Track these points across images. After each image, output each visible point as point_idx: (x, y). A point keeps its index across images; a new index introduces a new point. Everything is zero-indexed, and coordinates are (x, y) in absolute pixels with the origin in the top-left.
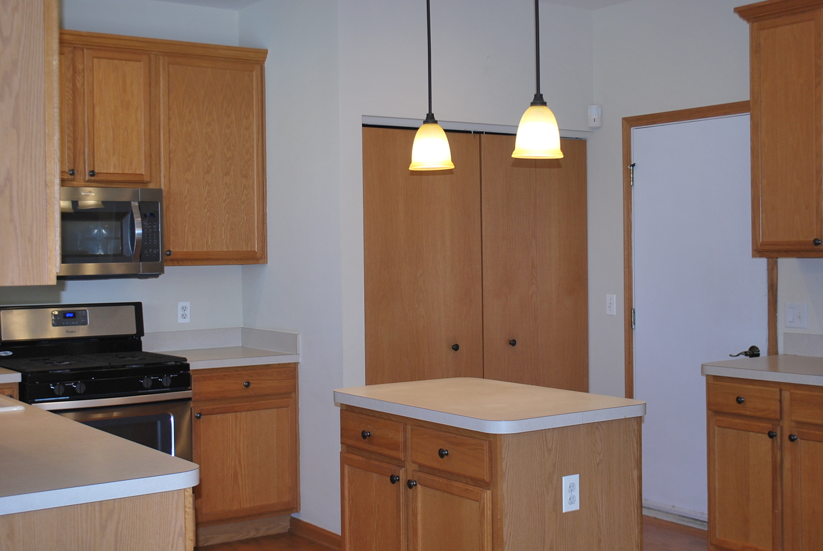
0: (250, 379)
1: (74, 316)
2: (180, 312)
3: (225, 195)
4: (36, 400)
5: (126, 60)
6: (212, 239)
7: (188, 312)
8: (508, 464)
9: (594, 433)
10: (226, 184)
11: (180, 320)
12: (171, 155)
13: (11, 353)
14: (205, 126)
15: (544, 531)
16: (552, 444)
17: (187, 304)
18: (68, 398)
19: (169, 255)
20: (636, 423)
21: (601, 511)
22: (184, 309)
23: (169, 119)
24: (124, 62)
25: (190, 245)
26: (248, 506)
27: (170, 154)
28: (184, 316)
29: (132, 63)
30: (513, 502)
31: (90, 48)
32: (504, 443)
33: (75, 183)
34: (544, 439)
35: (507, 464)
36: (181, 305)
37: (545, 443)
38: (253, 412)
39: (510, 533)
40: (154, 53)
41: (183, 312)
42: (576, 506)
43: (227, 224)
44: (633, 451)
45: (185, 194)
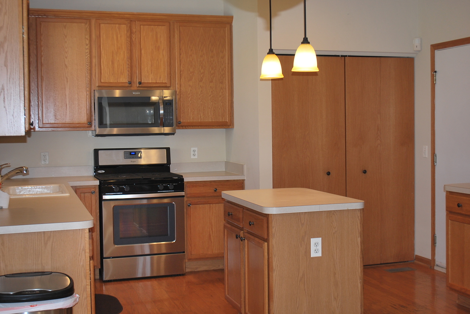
0: (217, 187)
1: (135, 154)
2: (192, 153)
3: (210, 92)
4: (106, 194)
5: (158, 26)
6: (203, 116)
7: (196, 153)
8: (276, 230)
9: (331, 217)
10: (211, 87)
11: (192, 157)
12: (181, 73)
13: (104, 172)
14: (199, 57)
15: (299, 266)
16: (304, 221)
17: (196, 149)
18: (122, 193)
19: (180, 124)
20: (359, 213)
21: (336, 258)
22: (194, 151)
23: (180, 55)
24: (156, 26)
25: (191, 118)
26: (217, 252)
27: (180, 72)
28: (194, 155)
29: (160, 27)
30: (279, 249)
31: (139, 21)
32: (274, 219)
33: (132, 88)
34: (299, 218)
35: (275, 230)
36: (192, 149)
37: (300, 221)
38: (219, 204)
39: (278, 265)
40: (172, 21)
41: (194, 153)
42: (319, 254)
43: (212, 108)
44: (358, 228)
45: (189, 92)
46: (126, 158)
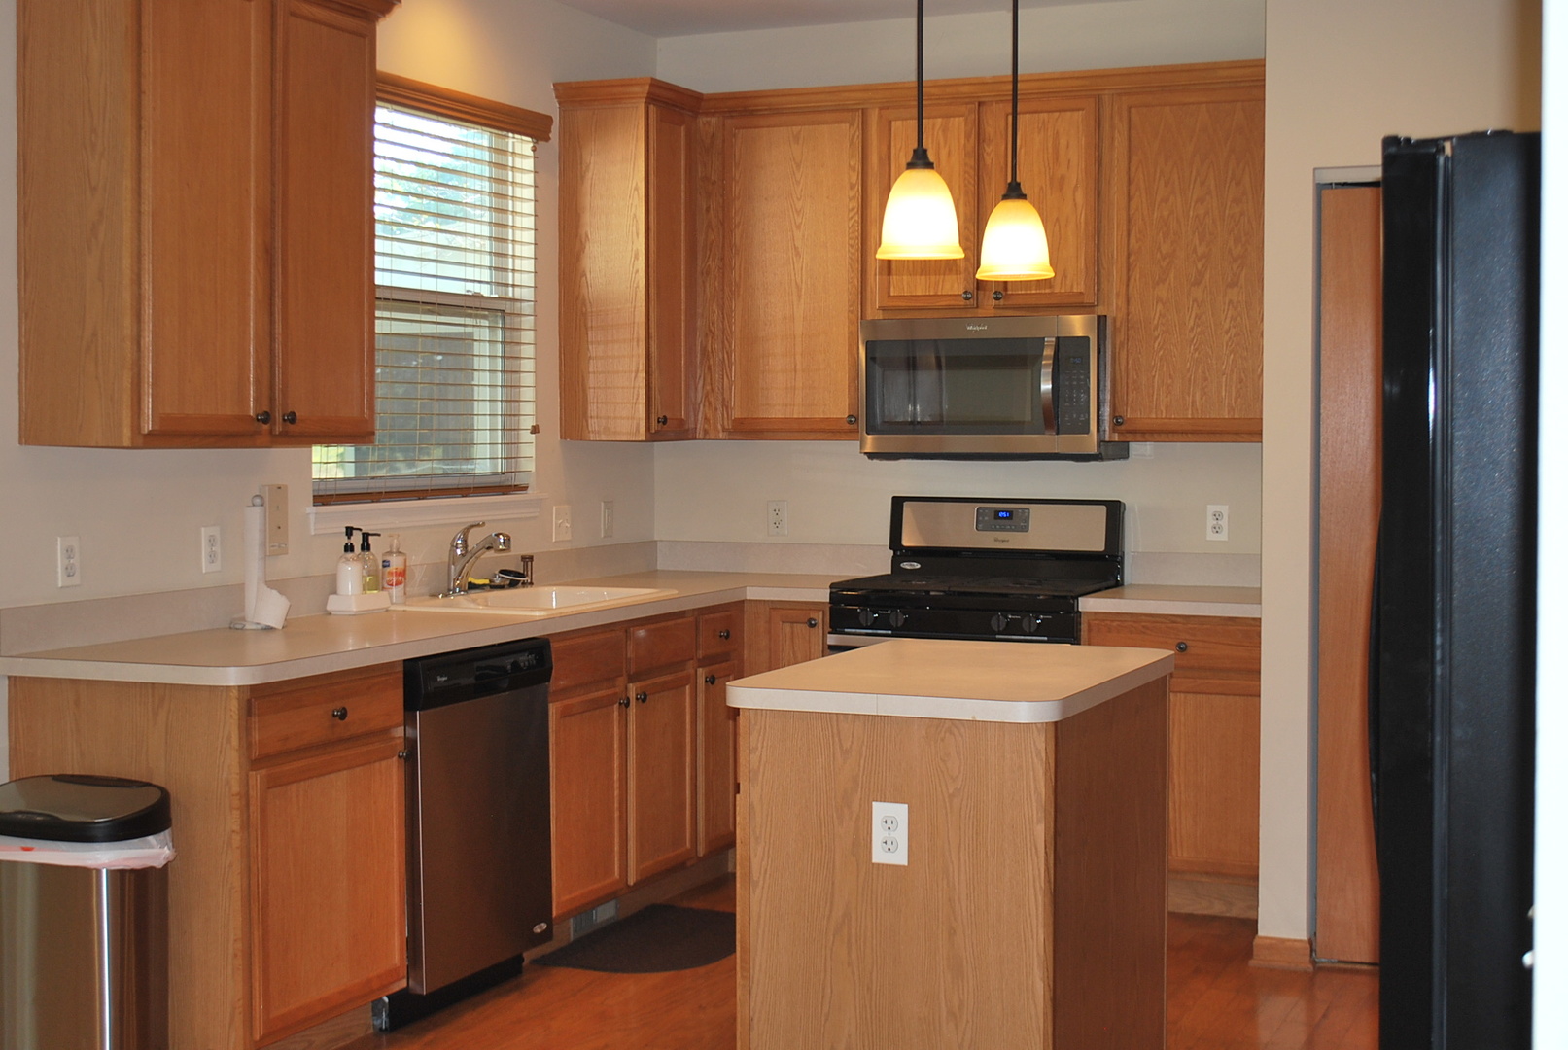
0: (1188, 637)
1: (1010, 518)
2: (1211, 522)
3: (1228, 321)
5: (1059, 111)
6: (1201, 398)
7: (1224, 523)
8: (764, 758)
9: (942, 740)
10: (1231, 302)
11: (1211, 536)
12: (1132, 258)
13: (919, 566)
14: (1193, 204)
15: (833, 884)
16: (852, 742)
17: (1224, 509)
19: (1121, 424)
20: (1043, 739)
21: (956, 880)
22: (1217, 516)
23: (1129, 199)
24: (1057, 114)
27: (1128, 257)
28: (1217, 530)
29: (1069, 113)
30: (771, 820)
31: (1002, 101)
32: (756, 724)
33: (979, 311)
34: (835, 731)
35: (761, 758)
36: (1212, 509)
37: (837, 739)
39: (766, 870)
40: (1106, 92)
41: (1215, 522)
42: (900, 858)
43: (1232, 371)
44: (1036, 788)
45: (1156, 322)
46: (981, 525)
